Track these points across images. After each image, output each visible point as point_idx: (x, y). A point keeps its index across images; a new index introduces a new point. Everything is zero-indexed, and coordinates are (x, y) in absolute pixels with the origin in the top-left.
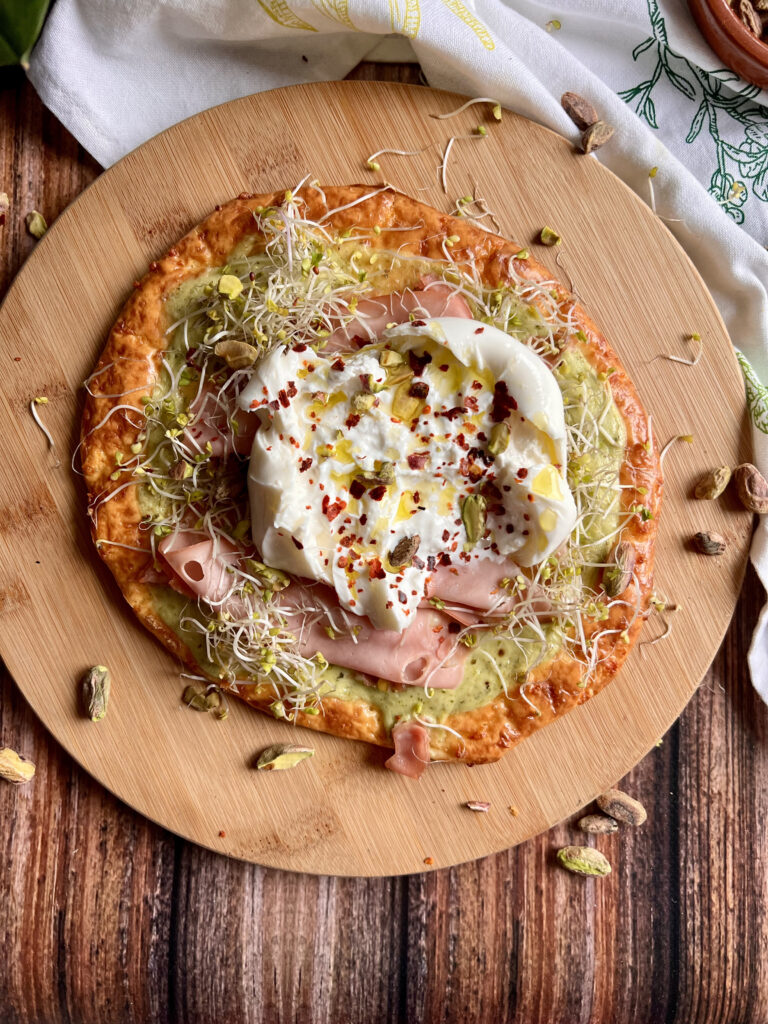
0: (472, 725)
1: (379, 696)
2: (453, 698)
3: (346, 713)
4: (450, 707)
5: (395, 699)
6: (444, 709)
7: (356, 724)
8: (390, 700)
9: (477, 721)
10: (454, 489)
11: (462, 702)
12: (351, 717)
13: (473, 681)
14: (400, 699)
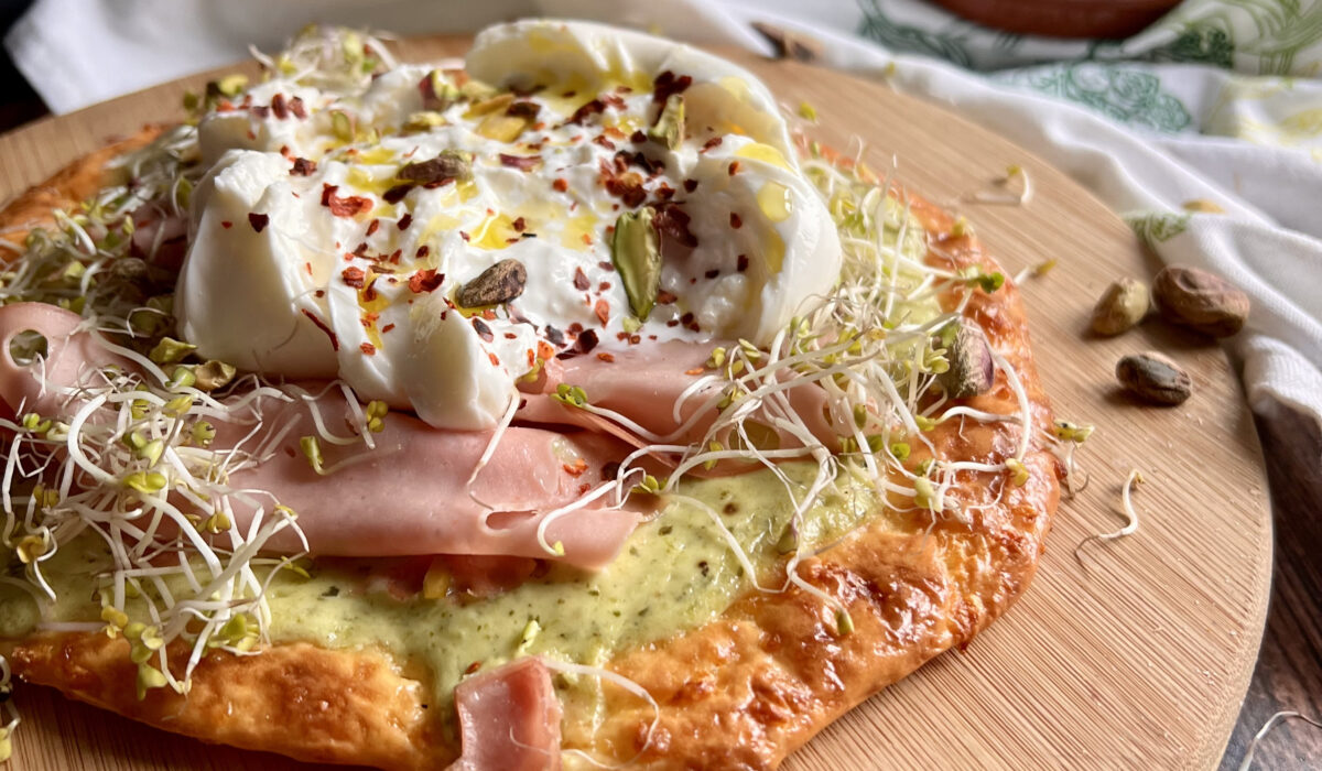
0: (675, 675)
1: (425, 628)
2: (617, 606)
3: (333, 674)
4: (614, 630)
5: (467, 623)
6: (596, 635)
7: (358, 701)
8: (455, 628)
9: (687, 661)
10: (593, 219)
11: (642, 613)
12: (345, 682)
13: (667, 565)
14: (481, 621)
